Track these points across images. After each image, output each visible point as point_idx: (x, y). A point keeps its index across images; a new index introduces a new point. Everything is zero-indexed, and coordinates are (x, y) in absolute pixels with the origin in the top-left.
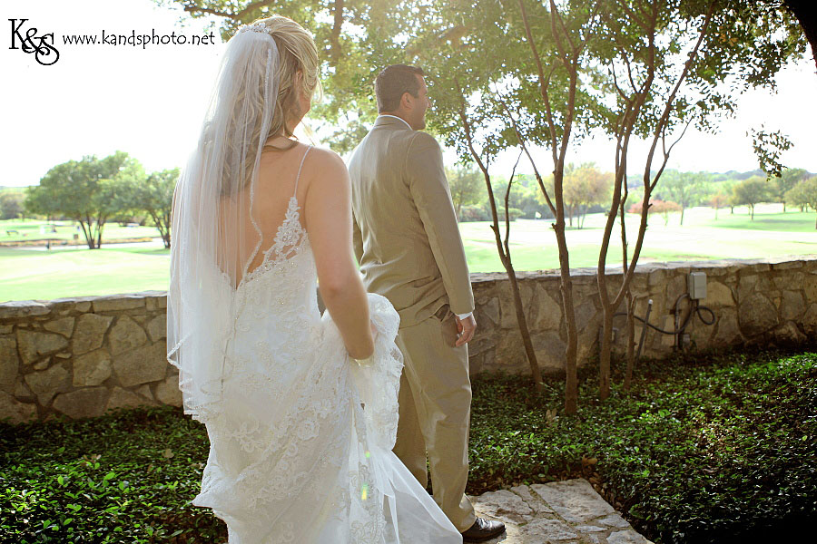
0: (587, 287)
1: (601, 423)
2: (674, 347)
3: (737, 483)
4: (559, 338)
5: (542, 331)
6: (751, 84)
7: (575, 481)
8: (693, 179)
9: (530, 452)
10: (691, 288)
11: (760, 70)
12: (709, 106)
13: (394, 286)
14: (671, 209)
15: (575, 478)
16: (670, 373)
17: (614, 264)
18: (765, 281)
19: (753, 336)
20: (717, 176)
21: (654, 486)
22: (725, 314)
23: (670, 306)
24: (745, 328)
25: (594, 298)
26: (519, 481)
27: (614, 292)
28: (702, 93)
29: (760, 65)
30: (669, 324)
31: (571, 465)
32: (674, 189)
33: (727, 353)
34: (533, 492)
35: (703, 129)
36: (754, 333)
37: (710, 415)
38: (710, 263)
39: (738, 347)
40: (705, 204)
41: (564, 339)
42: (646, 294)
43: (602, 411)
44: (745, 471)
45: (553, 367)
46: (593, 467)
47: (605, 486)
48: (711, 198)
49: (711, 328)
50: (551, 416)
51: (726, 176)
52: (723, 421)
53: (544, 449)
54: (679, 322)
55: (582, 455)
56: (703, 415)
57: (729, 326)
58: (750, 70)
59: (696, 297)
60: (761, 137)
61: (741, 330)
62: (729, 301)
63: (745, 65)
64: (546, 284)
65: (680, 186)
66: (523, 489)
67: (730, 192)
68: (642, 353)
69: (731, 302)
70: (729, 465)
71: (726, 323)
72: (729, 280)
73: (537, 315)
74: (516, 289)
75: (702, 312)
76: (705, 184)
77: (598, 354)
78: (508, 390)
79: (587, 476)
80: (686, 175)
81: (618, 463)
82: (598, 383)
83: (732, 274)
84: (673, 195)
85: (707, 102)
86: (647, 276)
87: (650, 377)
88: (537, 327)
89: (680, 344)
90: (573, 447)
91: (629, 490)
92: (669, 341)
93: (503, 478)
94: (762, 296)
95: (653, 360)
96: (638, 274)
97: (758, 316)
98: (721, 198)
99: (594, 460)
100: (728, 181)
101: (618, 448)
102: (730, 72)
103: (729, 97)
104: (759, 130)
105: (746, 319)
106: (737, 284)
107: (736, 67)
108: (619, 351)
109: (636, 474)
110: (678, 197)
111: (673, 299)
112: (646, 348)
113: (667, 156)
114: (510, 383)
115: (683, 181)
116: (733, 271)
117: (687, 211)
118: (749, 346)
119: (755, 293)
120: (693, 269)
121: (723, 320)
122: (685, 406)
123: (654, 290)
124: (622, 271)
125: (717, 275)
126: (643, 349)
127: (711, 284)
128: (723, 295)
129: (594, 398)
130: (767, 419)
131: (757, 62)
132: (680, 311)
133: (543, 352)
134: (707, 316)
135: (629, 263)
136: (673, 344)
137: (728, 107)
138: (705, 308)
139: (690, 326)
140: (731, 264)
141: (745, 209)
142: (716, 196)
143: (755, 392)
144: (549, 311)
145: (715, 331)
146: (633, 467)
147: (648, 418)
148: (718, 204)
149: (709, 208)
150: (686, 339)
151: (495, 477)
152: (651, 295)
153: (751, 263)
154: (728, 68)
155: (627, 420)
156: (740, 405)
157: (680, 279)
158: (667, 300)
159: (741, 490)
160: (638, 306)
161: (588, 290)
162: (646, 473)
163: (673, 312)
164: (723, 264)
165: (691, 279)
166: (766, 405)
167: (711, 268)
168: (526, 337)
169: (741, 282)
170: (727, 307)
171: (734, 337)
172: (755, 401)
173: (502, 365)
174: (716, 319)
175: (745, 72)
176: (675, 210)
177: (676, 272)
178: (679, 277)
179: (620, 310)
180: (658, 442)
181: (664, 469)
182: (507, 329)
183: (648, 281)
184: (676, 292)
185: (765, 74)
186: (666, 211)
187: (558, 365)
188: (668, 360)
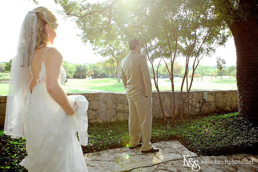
0: (177, 95)
1: (181, 128)
2: (199, 112)
3: (213, 140)
4: (170, 108)
5: (165, 106)
6: (219, 45)
7: (175, 141)
8: (205, 68)
9: (164, 134)
10: (204, 96)
11: (221, 41)
12: (209, 50)
13: (135, 91)
14: (199, 76)
15: (175, 140)
16: (198, 118)
17: (185, 89)
18: (222, 95)
19: (219, 110)
20: (212, 67)
21: (194, 141)
22: (212, 103)
23: (198, 101)
24: (217, 107)
25: (179, 98)
26: (161, 141)
27: (184, 96)
28: (207, 47)
29: (222, 40)
30: (198, 106)
31: (174, 137)
32: (200, 71)
33: (212, 113)
34: (165, 143)
35: (208, 55)
36: (219, 109)
37: (207, 126)
38: (209, 90)
39: (215, 112)
40: (208, 75)
41: (171, 108)
42: (192, 98)
43: (181, 126)
44: (214, 138)
45: (168, 116)
46: (179, 137)
47: (182, 142)
48: (210, 74)
49: (208, 107)
50: (168, 127)
51: (214, 67)
52: (210, 128)
53: (167, 133)
54: (200, 105)
55: (176, 135)
56: (205, 126)
57: (213, 107)
58: (219, 41)
59: (205, 99)
60: (219, 59)
61: (216, 108)
62: (213, 100)
63: (218, 40)
64: (167, 94)
65: (202, 70)
66: (162, 142)
67: (215, 72)
68: (191, 113)
69: (214, 101)
70: (211, 137)
71: (212, 106)
72: (213, 95)
73: (164, 102)
74: (159, 95)
75: (206, 103)
76: (208, 69)
77: (179, 113)
78: (157, 121)
79: (178, 140)
80: (203, 67)
81: (185, 136)
82: (180, 120)
83: (214, 93)
84: (199, 72)
85: (208, 49)
86: (193, 93)
87: (193, 119)
88: (164, 105)
89: (200, 111)
90: (174, 133)
91: (188, 142)
92: (198, 110)
93: (157, 140)
94: (221, 99)
95: (194, 115)
96: (190, 92)
97: (220, 104)
98: (213, 74)
99: (179, 136)
100: (215, 69)
101: (185, 133)
102: (214, 42)
103: (214, 48)
104: (219, 57)
105: (217, 105)
106: (215, 96)
107: (216, 40)
108: (185, 112)
109: (189, 138)
110: (201, 73)
111: (199, 99)
112: (192, 112)
113: (198, 62)
114: (157, 119)
115: (202, 68)
116: (214, 92)
117: (203, 77)
118: (218, 112)
119: (220, 98)
120: (204, 91)
121: (211, 105)
122: (201, 125)
123: (194, 97)
124: (186, 91)
125: (210, 93)
126: (191, 112)
127: (209, 95)
128: (211, 99)
129: (179, 123)
130: (220, 127)
131: (221, 40)
132: (201, 102)
133: (165, 112)
134: (207, 104)
135: (188, 89)
136: (198, 111)
137: (214, 50)
138: (207, 102)
139: (203, 106)
140: (214, 90)
141: (219, 77)
142: (212, 73)
143: (218, 121)
144: (167, 101)
145: (209, 108)
146: (189, 137)
147: (192, 127)
148: (212, 75)
149: (210, 77)
150: (202, 110)
151: (155, 140)
152: (193, 98)
153: (219, 90)
154: (214, 41)
155: (187, 127)
156: (214, 124)
157: (201, 94)
158: (197, 99)
159: (213, 141)
160: (190, 101)
161: (177, 96)
162: (192, 138)
163: (199, 102)
164: (212, 91)
165: (204, 94)
166: (220, 124)
167: (209, 91)
168: (162, 107)
169: (216, 95)
170: (213, 102)
171: (214, 109)
172: (218, 123)
173: (155, 115)
174: (210, 104)
175: (218, 42)
176: (200, 77)
177: (200, 92)
178: (201, 93)
179: (185, 101)
180: (195, 132)
181: (196, 138)
182: (156, 106)
183: (193, 94)
184: (200, 97)
185: (223, 42)
186: (197, 77)
187: (169, 115)
188: (197, 115)
